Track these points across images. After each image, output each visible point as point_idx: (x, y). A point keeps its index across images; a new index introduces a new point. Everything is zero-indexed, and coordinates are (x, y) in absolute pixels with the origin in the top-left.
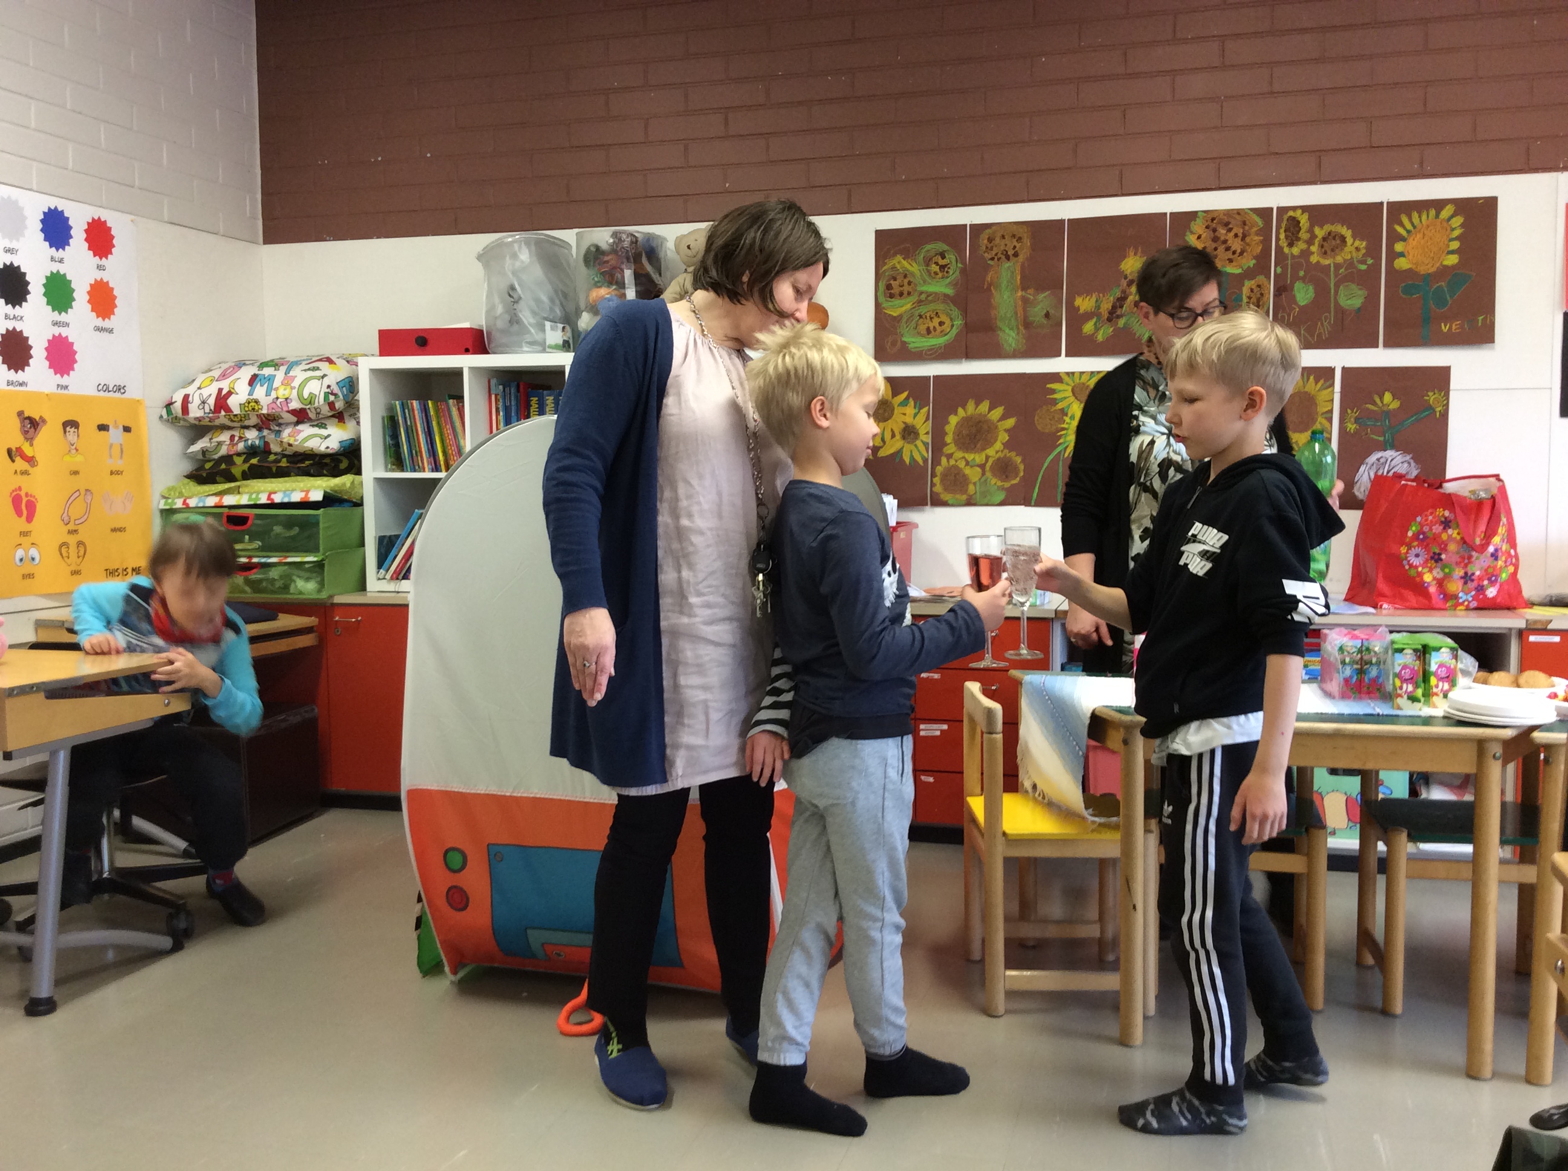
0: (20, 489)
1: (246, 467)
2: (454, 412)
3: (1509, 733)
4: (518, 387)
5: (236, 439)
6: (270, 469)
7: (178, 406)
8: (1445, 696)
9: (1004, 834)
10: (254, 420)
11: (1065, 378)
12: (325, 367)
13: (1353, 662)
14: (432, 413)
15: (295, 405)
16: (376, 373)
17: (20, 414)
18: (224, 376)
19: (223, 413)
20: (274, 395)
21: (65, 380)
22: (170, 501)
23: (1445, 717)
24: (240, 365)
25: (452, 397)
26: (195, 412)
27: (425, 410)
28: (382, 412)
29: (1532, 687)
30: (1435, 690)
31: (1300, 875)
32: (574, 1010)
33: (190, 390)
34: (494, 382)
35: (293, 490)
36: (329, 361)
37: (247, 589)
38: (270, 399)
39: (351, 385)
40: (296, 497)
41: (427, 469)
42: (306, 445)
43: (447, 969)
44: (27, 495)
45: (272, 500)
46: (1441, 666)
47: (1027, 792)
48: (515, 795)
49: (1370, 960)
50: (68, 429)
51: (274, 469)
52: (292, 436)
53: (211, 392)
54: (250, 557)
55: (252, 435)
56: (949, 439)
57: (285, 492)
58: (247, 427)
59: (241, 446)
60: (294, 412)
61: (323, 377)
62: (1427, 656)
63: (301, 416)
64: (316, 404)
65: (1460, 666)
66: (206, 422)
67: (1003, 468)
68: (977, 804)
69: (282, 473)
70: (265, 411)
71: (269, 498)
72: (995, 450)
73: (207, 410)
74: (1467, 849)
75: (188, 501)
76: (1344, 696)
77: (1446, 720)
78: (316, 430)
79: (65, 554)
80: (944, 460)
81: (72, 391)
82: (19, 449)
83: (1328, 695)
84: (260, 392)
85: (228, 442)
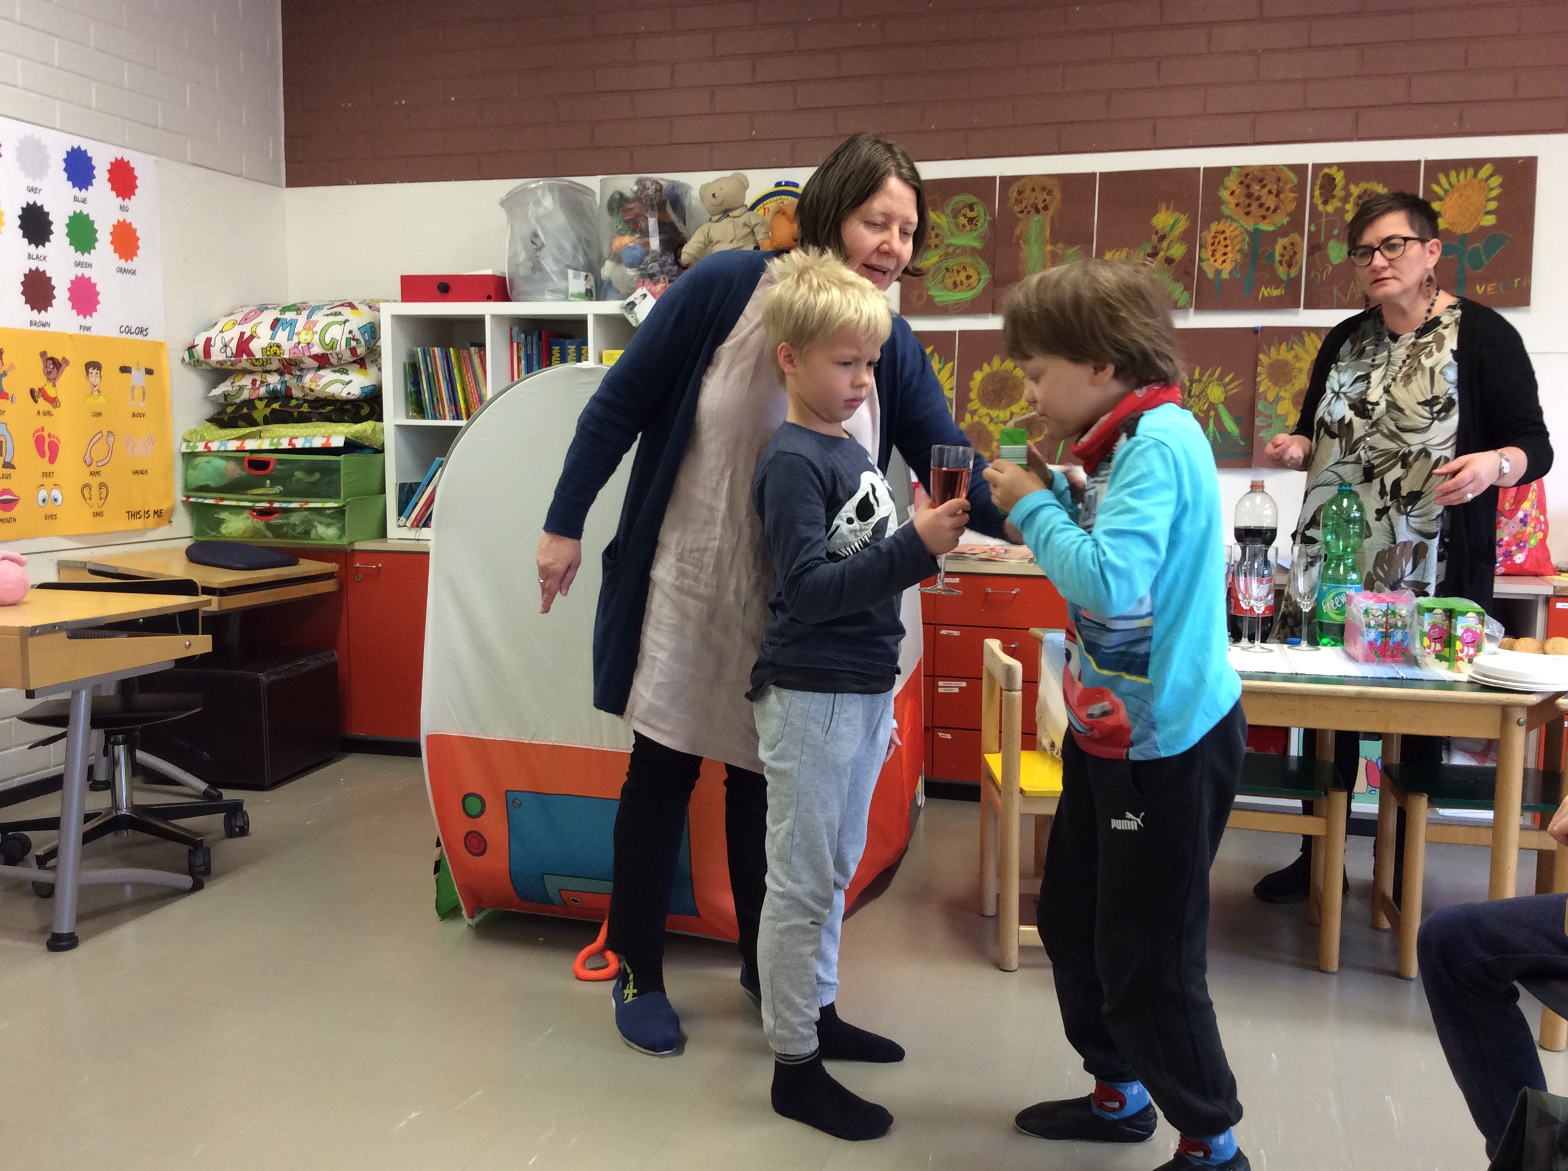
0: (43, 429)
1: (267, 411)
2: (476, 360)
3: (1534, 699)
4: (540, 335)
5: (258, 383)
6: (291, 414)
7: (200, 349)
8: (1470, 661)
9: (1022, 791)
10: (275, 365)
12: (346, 312)
13: (1379, 625)
14: (453, 360)
15: (317, 350)
16: (400, 320)
17: (43, 354)
18: (246, 320)
19: (245, 357)
20: (295, 339)
21: (88, 321)
22: (191, 444)
23: (1469, 682)
24: (262, 309)
25: (473, 345)
26: (217, 355)
27: (447, 358)
28: (403, 359)
29: (1558, 653)
30: (1460, 655)
31: (1318, 837)
32: (590, 956)
33: (212, 333)
34: (515, 330)
35: (314, 436)
36: (351, 306)
37: (269, 534)
38: (292, 344)
39: (373, 331)
40: (318, 443)
41: (448, 417)
42: (328, 390)
43: (464, 912)
44: (49, 436)
45: (294, 445)
46: (1467, 630)
47: (1045, 750)
48: (533, 742)
49: (1386, 924)
50: (91, 370)
51: (296, 415)
52: (314, 381)
53: (233, 335)
54: (271, 502)
55: (274, 380)
56: (973, 395)
57: (306, 437)
58: (269, 372)
59: (262, 391)
60: (315, 357)
61: (345, 322)
62: (1453, 620)
63: (323, 361)
64: (338, 349)
65: (1486, 631)
66: (228, 366)
68: (994, 762)
69: (303, 419)
70: (286, 356)
71: (290, 443)
72: (1020, 407)
73: (229, 354)
74: (1488, 815)
75: (210, 445)
76: (1368, 660)
77: (1470, 685)
78: (337, 376)
79: (87, 495)
80: (968, 416)
81: (94, 332)
82: (41, 390)
83: (1352, 658)
84: (282, 336)
85: (250, 387)
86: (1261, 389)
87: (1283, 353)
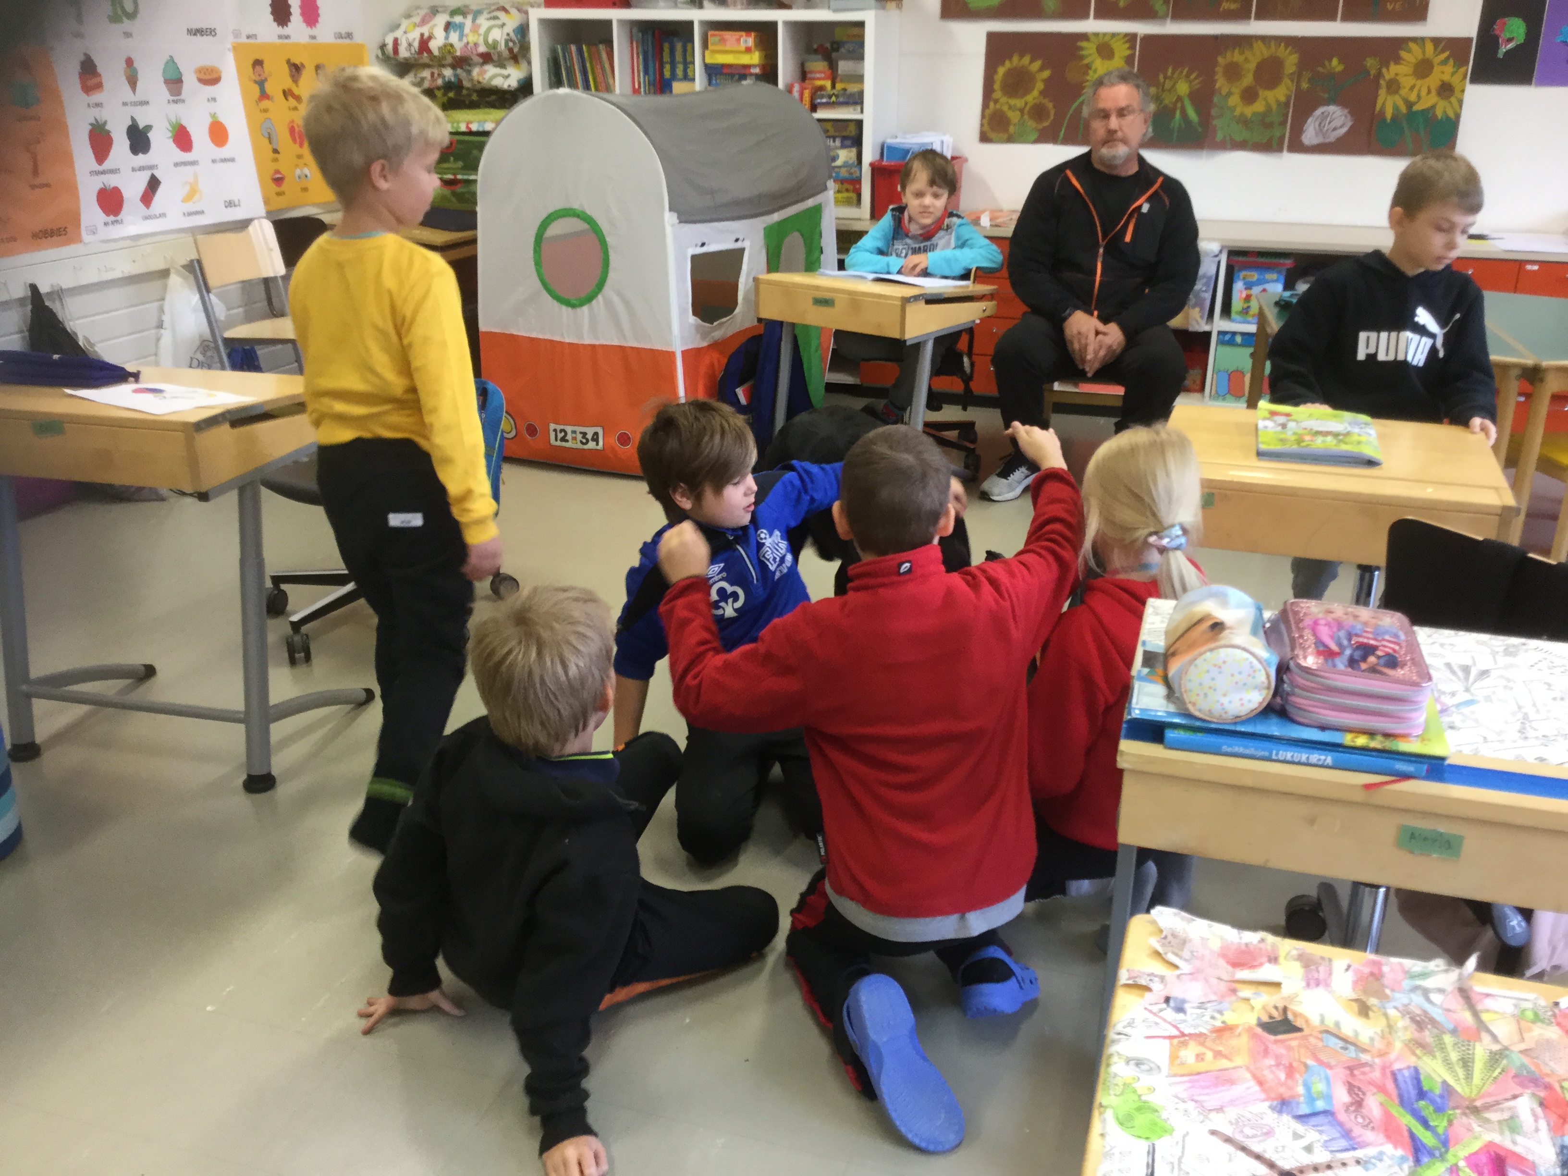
0: (293, 121)
1: (445, 99)
2: (604, 56)
4: (654, 33)
5: (436, 75)
6: (464, 101)
7: (390, 47)
10: (449, 60)
11: (1092, 38)
12: (501, 14)
14: (586, 55)
15: (482, 49)
16: (548, 24)
17: (289, 62)
18: (423, 22)
19: (425, 54)
20: (465, 40)
21: (314, 31)
24: (434, 11)
25: (601, 42)
26: (404, 53)
27: (580, 52)
28: (547, 54)
33: (398, 34)
34: (635, 30)
35: (485, 121)
36: (504, 9)
37: (453, 199)
38: (462, 44)
39: (523, 30)
42: (491, 82)
45: (470, 128)
50: (319, 71)
51: (467, 102)
52: (481, 74)
53: (415, 36)
54: (455, 174)
55: (448, 73)
56: (997, 86)
57: (479, 122)
58: (443, 66)
59: (440, 82)
60: (482, 55)
61: (503, 25)
63: (486, 58)
64: (499, 49)
66: (413, 61)
67: (1038, 112)
69: (473, 105)
70: (458, 54)
71: (468, 127)
72: (1033, 97)
73: (413, 51)
78: (498, 70)
80: (992, 104)
81: (320, 40)
82: (290, 91)
84: (454, 38)
85: (429, 77)
86: (1218, 86)
87: (1236, 56)
